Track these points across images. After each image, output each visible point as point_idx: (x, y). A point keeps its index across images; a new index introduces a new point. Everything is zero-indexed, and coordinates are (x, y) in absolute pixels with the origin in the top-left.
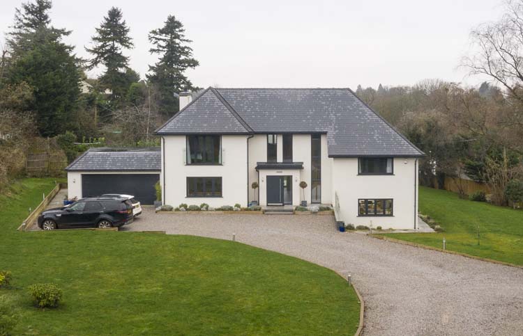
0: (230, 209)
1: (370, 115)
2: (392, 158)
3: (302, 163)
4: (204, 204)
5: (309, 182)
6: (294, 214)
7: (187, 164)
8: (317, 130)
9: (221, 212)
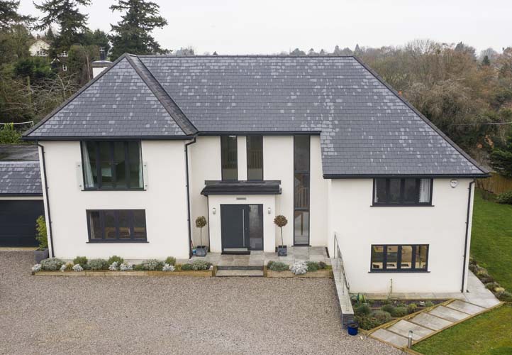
0: (158, 267)
1: (391, 101)
2: (431, 178)
3: (280, 182)
4: (114, 259)
5: (289, 216)
6: (265, 276)
7: (86, 189)
8: (305, 128)
9: (141, 273)
